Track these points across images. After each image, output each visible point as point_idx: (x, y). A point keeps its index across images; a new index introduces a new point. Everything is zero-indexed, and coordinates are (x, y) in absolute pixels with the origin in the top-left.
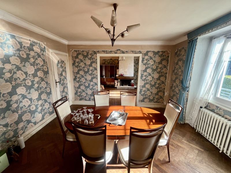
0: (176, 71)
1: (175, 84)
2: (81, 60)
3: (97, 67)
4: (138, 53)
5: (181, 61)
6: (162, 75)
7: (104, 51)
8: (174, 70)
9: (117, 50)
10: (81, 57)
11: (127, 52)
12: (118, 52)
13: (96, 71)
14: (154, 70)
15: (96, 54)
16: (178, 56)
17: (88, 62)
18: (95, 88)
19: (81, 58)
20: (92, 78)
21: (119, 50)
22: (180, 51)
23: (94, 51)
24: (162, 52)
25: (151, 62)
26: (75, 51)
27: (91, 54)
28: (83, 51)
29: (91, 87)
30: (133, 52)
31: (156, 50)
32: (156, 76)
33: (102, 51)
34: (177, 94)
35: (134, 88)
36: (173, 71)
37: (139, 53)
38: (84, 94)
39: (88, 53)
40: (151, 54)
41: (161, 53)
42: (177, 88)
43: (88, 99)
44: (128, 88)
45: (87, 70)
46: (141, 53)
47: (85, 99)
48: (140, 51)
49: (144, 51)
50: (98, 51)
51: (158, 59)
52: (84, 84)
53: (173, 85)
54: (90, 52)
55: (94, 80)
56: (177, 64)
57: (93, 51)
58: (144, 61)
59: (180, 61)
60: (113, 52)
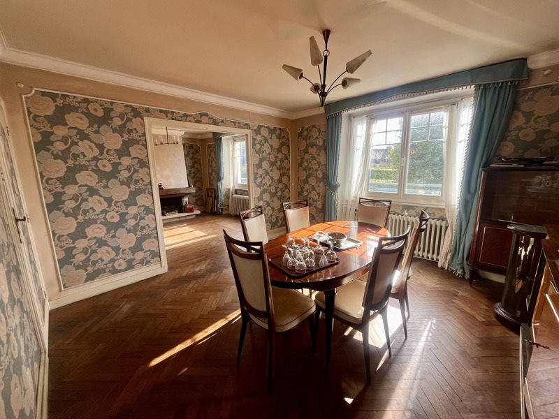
0: (305, 164)
1: (307, 186)
2: (80, 132)
3: (147, 156)
4: (244, 128)
5: (314, 147)
6: (284, 173)
7: (166, 113)
8: (302, 162)
9: (202, 115)
10: (76, 120)
11: (222, 121)
12: (204, 119)
13: (145, 169)
14: (272, 164)
15: (143, 119)
16: (305, 139)
17: (114, 142)
18: (147, 223)
19: (78, 126)
20: (134, 195)
21: (206, 115)
22: (309, 130)
23: (131, 106)
24: (280, 129)
25: (266, 148)
26: (44, 94)
27: (121, 116)
28: (85, 100)
29: (132, 222)
30: (235, 123)
31: (272, 127)
32: (276, 174)
33: (161, 111)
34: (316, 201)
35: (194, 217)
36: (300, 165)
37: (246, 126)
38: (104, 254)
39: (108, 111)
40: (264, 132)
41: (278, 132)
42: (313, 192)
43: (124, 265)
44: (179, 218)
45: (109, 168)
46: (250, 128)
47: (110, 271)
48: (247, 124)
49: (255, 124)
50: (147, 110)
51: (275, 142)
52: (102, 216)
53: (302, 188)
54: (118, 110)
55: (142, 200)
56: (306, 151)
57: (126, 106)
58: (255, 145)
59: (312, 147)
60: (191, 119)
